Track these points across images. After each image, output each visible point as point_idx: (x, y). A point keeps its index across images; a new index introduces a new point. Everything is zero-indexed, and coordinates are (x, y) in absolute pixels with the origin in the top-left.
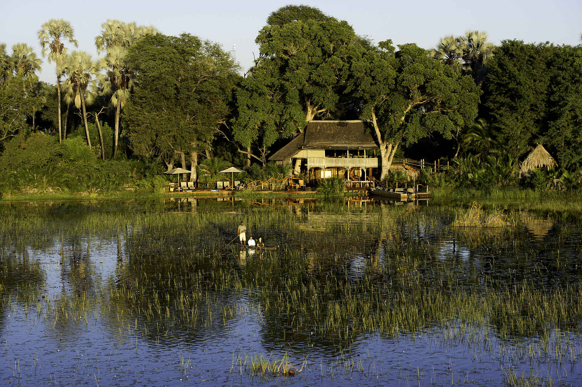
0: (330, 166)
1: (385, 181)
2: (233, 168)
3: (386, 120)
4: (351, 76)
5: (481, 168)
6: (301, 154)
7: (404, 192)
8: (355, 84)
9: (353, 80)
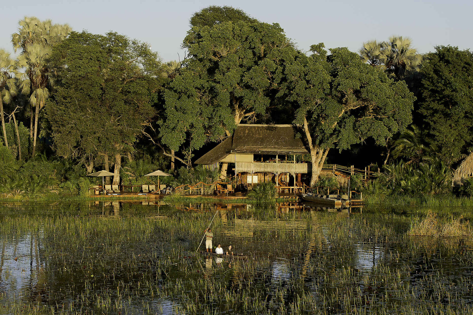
0: (258, 171)
1: (315, 187)
2: (159, 171)
3: (316, 125)
4: (284, 79)
5: (413, 175)
6: (230, 158)
7: (338, 199)
8: (288, 88)
9: (286, 84)
